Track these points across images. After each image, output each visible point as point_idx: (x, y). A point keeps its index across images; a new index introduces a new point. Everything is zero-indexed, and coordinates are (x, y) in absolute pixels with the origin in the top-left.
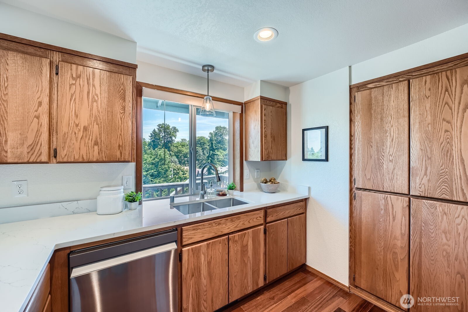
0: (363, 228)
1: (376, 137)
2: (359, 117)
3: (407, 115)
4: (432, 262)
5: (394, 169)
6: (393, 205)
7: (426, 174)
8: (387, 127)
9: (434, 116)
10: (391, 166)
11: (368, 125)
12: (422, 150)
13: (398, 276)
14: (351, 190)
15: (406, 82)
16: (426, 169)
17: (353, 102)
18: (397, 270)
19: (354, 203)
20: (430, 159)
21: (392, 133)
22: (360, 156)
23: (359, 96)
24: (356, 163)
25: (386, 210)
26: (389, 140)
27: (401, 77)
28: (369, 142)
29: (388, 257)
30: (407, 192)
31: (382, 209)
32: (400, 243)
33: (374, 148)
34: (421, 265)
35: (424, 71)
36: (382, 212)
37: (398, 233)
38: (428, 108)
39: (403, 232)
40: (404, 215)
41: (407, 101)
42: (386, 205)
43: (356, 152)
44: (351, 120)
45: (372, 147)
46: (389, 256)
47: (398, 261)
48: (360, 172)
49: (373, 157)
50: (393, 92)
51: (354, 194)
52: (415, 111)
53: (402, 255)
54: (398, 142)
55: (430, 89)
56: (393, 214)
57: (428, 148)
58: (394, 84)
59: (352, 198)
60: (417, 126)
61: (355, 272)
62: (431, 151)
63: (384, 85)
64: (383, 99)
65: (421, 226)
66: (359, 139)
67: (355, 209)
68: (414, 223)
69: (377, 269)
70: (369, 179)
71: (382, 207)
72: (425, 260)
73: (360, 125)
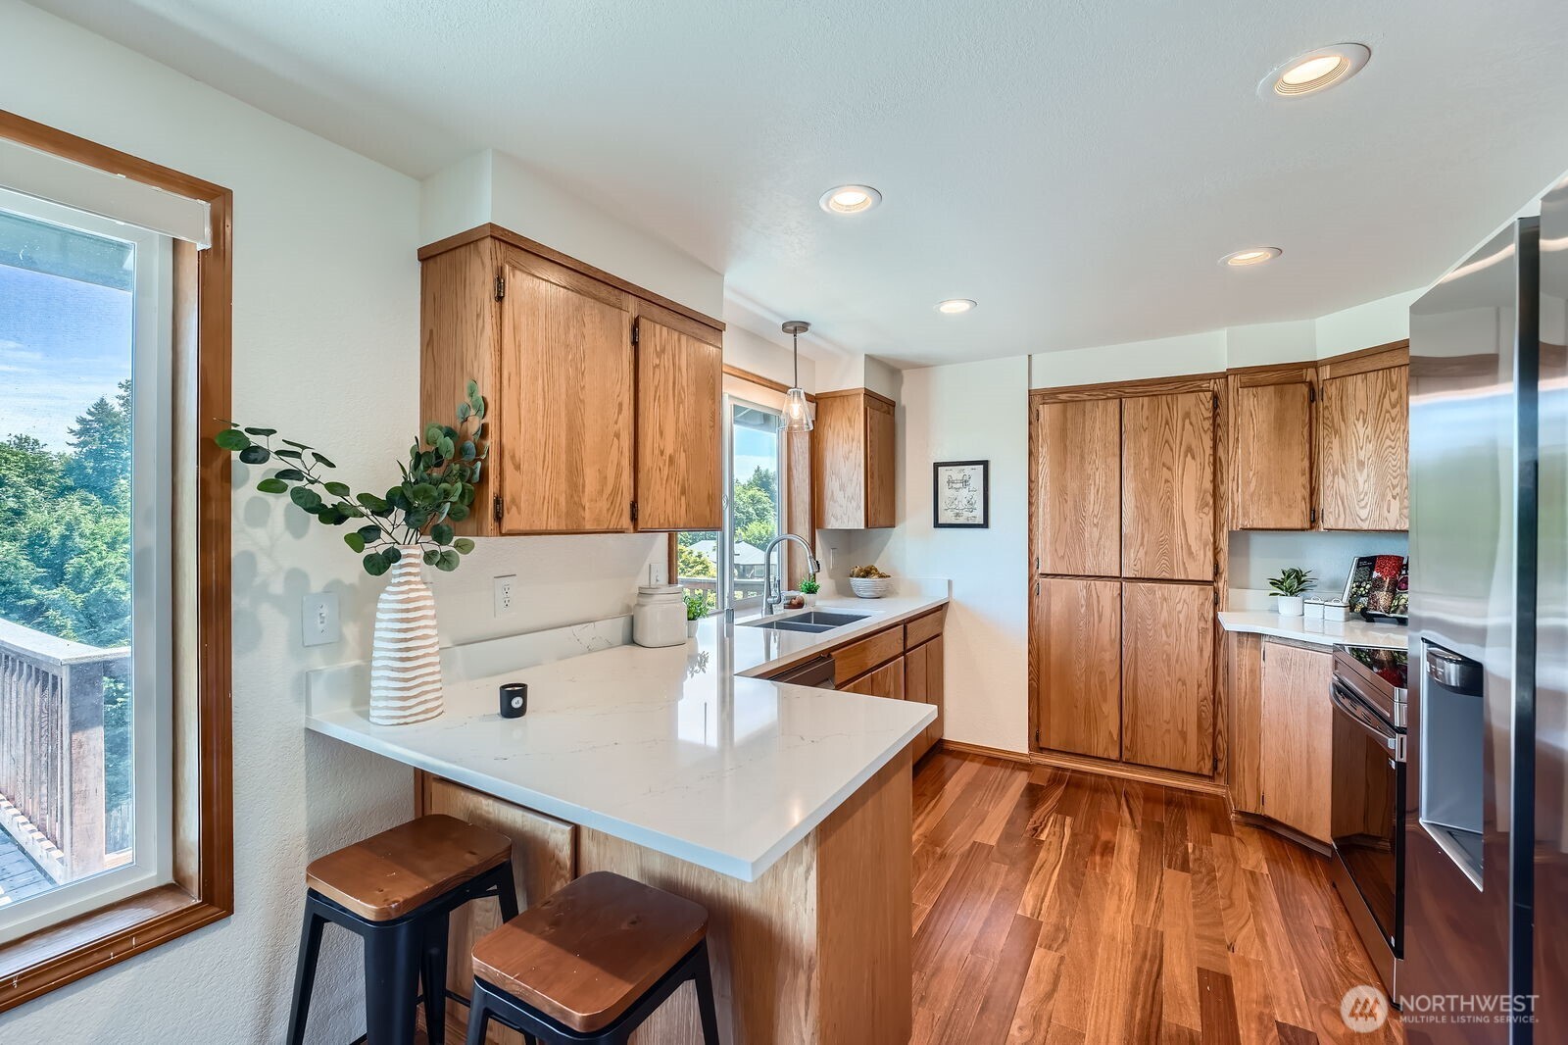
0: (1053, 643)
1: (1073, 486)
2: (1045, 449)
3: (1118, 453)
4: (1150, 673)
5: (1100, 538)
6: (1098, 597)
7: (1142, 544)
8: (1089, 469)
9: (1152, 458)
10: (1096, 533)
11: (1061, 464)
12: (1137, 507)
13: (1105, 708)
14: (1030, 579)
15: (1118, 401)
16: (1143, 537)
17: (1034, 420)
18: (1105, 700)
19: (1035, 600)
20: (1147, 521)
21: (1097, 482)
22: (1048, 517)
23: (1046, 412)
24: (1040, 529)
25: (1089, 605)
26: (1093, 491)
27: (1109, 391)
28: (1061, 492)
29: (1092, 682)
30: (1118, 575)
31: (1082, 606)
32: (1110, 655)
33: (1070, 503)
34: (1137, 681)
35: (1140, 389)
36: (1083, 610)
37: (1106, 639)
38: (1145, 445)
39: (1113, 636)
40: (1114, 610)
41: (1118, 432)
42: (1089, 598)
43: (1041, 510)
44: (1030, 453)
45: (1066, 502)
46: (1094, 680)
47: (1106, 686)
48: (1048, 545)
49: (1068, 520)
50: (1099, 413)
51: (1035, 586)
52: (1128, 448)
53: (1111, 672)
54: (1106, 494)
55: (1147, 418)
56: (1098, 611)
57: (1145, 506)
58: (1100, 402)
59: (1033, 593)
60: (1132, 471)
61: (1038, 726)
62: (1149, 510)
63: (1085, 400)
64: (1084, 423)
65: (1137, 622)
66: (1045, 487)
67: (1038, 612)
68: (1128, 621)
69: (1076, 707)
70: (1063, 557)
71: (1083, 602)
72: (1142, 673)
73: (1047, 463)
